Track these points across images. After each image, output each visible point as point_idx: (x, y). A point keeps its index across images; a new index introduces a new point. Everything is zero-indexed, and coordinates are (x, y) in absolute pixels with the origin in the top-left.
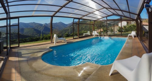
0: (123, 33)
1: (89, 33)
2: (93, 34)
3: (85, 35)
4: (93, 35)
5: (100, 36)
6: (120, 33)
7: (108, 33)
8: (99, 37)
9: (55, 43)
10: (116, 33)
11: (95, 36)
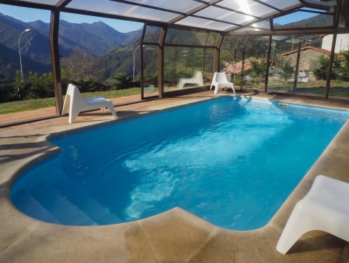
0: (333, 84)
1: (198, 80)
2: (214, 83)
3: (186, 85)
4: (214, 88)
5: (237, 91)
6: (323, 83)
7: (270, 78)
8: (234, 95)
9: (73, 118)
10: (305, 80)
11: (219, 91)
